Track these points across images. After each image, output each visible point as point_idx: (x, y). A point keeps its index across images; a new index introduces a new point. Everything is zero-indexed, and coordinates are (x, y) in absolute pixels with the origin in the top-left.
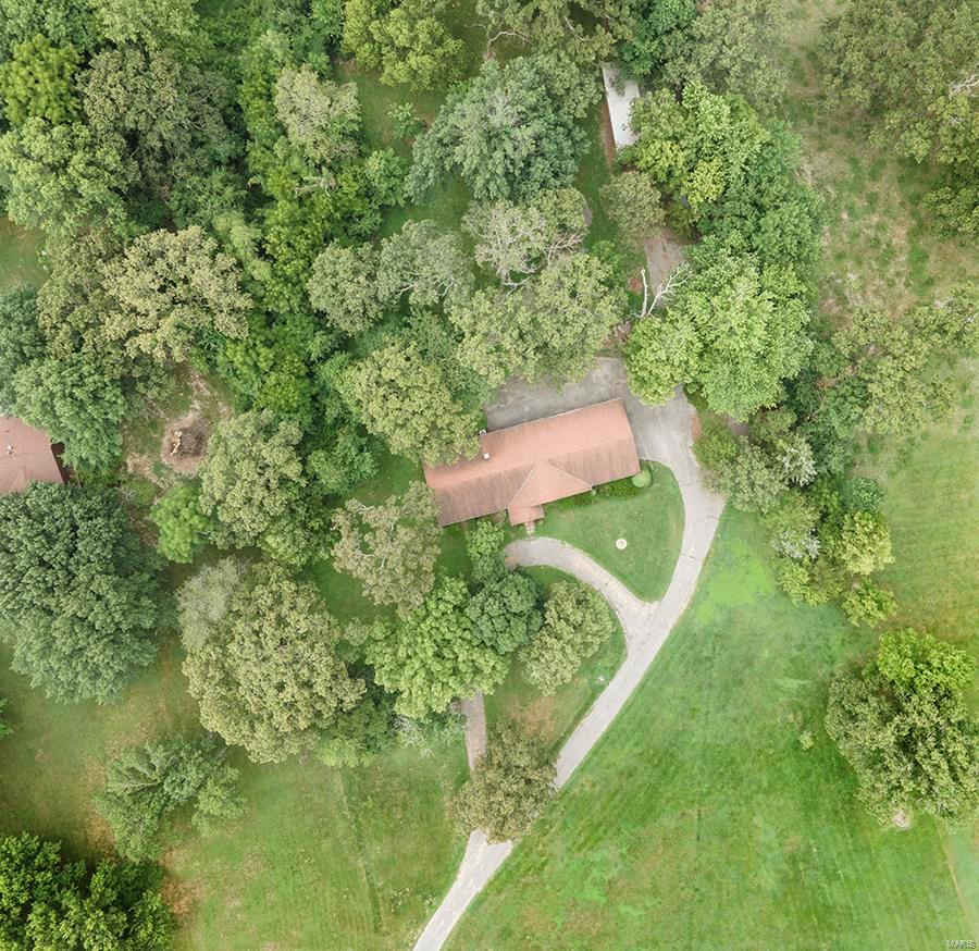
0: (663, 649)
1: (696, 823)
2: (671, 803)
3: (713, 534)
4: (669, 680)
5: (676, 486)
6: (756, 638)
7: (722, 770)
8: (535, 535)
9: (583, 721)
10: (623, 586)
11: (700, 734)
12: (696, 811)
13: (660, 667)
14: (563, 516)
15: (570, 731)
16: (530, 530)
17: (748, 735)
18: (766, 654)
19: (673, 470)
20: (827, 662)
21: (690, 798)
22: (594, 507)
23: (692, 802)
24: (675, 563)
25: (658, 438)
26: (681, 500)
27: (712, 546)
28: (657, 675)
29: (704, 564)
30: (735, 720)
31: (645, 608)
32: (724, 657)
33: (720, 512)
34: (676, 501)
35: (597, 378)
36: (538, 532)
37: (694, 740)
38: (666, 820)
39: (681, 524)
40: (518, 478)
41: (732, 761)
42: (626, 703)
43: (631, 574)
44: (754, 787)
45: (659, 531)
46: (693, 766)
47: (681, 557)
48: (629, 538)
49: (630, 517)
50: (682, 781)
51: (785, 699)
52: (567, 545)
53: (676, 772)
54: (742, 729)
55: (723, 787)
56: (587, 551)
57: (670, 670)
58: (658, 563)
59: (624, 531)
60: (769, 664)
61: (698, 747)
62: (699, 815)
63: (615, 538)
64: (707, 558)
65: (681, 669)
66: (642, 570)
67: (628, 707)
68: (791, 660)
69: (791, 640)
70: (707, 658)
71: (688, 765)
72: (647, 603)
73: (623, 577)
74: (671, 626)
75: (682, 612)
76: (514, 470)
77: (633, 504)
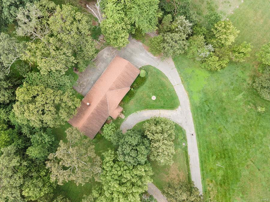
0: (194, 119)
1: (253, 165)
2: (240, 165)
3: (177, 73)
4: (204, 127)
5: (155, 68)
6: (217, 92)
7: (245, 141)
8: (126, 117)
9: (190, 163)
10: (165, 110)
11: (228, 135)
12: (250, 162)
13: (198, 125)
14: (130, 104)
15: (189, 170)
16: (123, 117)
17: (242, 123)
18: (224, 94)
19: (150, 64)
20: (243, 82)
21: (244, 158)
22: (137, 94)
23: (246, 159)
24: (174, 90)
25: (138, 59)
26: (160, 71)
27: (180, 77)
28: (199, 128)
29: (183, 84)
30: (234, 122)
31: (177, 111)
32: (213, 106)
33: (174, 65)
34: (159, 73)
35: (105, 57)
36: (126, 116)
37: (228, 139)
38: (244, 173)
39: (166, 78)
40: (104, 103)
41: (245, 135)
42: (198, 145)
43: (164, 104)
44: (260, 138)
45: (161, 85)
46: (235, 147)
47: (174, 87)
48: (154, 94)
49: (149, 88)
50: (237, 155)
51: (242, 103)
52: (138, 112)
53: (232, 154)
54: (239, 123)
55: (250, 146)
56: (146, 109)
57: (201, 123)
58: (169, 94)
59: (151, 93)
60: (228, 96)
61: (231, 140)
62: (252, 162)
63: (150, 98)
64: (182, 81)
65: (205, 120)
66: (167, 101)
67: (199, 146)
68: (233, 90)
69: (227, 84)
70: (209, 110)
71: (234, 149)
72: (177, 109)
73: (162, 107)
74: (190, 110)
75: (189, 103)
76: (101, 101)
77: (147, 83)
